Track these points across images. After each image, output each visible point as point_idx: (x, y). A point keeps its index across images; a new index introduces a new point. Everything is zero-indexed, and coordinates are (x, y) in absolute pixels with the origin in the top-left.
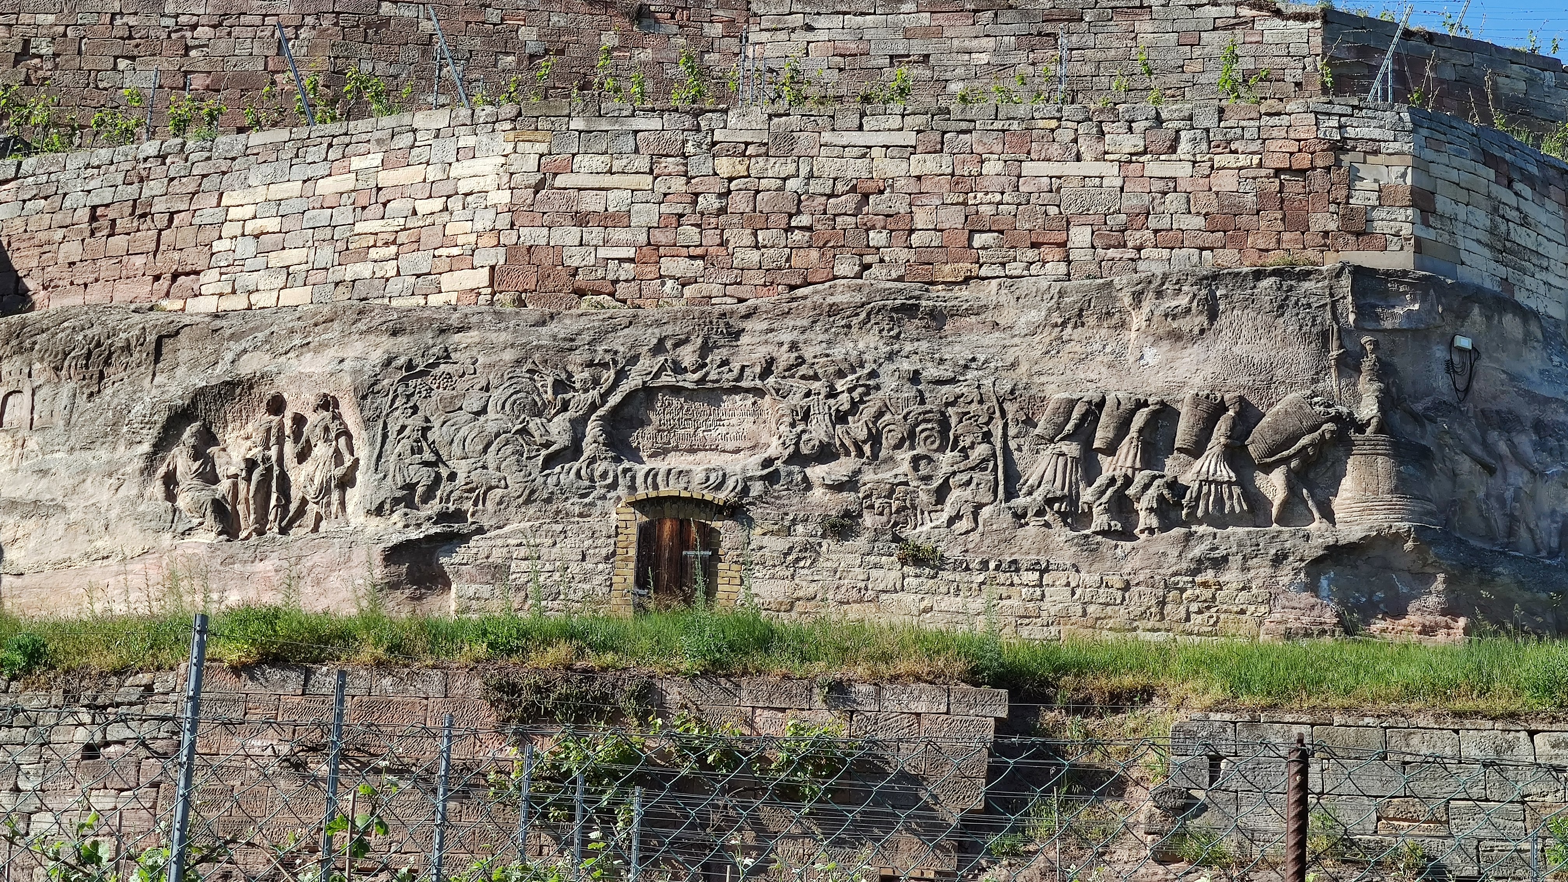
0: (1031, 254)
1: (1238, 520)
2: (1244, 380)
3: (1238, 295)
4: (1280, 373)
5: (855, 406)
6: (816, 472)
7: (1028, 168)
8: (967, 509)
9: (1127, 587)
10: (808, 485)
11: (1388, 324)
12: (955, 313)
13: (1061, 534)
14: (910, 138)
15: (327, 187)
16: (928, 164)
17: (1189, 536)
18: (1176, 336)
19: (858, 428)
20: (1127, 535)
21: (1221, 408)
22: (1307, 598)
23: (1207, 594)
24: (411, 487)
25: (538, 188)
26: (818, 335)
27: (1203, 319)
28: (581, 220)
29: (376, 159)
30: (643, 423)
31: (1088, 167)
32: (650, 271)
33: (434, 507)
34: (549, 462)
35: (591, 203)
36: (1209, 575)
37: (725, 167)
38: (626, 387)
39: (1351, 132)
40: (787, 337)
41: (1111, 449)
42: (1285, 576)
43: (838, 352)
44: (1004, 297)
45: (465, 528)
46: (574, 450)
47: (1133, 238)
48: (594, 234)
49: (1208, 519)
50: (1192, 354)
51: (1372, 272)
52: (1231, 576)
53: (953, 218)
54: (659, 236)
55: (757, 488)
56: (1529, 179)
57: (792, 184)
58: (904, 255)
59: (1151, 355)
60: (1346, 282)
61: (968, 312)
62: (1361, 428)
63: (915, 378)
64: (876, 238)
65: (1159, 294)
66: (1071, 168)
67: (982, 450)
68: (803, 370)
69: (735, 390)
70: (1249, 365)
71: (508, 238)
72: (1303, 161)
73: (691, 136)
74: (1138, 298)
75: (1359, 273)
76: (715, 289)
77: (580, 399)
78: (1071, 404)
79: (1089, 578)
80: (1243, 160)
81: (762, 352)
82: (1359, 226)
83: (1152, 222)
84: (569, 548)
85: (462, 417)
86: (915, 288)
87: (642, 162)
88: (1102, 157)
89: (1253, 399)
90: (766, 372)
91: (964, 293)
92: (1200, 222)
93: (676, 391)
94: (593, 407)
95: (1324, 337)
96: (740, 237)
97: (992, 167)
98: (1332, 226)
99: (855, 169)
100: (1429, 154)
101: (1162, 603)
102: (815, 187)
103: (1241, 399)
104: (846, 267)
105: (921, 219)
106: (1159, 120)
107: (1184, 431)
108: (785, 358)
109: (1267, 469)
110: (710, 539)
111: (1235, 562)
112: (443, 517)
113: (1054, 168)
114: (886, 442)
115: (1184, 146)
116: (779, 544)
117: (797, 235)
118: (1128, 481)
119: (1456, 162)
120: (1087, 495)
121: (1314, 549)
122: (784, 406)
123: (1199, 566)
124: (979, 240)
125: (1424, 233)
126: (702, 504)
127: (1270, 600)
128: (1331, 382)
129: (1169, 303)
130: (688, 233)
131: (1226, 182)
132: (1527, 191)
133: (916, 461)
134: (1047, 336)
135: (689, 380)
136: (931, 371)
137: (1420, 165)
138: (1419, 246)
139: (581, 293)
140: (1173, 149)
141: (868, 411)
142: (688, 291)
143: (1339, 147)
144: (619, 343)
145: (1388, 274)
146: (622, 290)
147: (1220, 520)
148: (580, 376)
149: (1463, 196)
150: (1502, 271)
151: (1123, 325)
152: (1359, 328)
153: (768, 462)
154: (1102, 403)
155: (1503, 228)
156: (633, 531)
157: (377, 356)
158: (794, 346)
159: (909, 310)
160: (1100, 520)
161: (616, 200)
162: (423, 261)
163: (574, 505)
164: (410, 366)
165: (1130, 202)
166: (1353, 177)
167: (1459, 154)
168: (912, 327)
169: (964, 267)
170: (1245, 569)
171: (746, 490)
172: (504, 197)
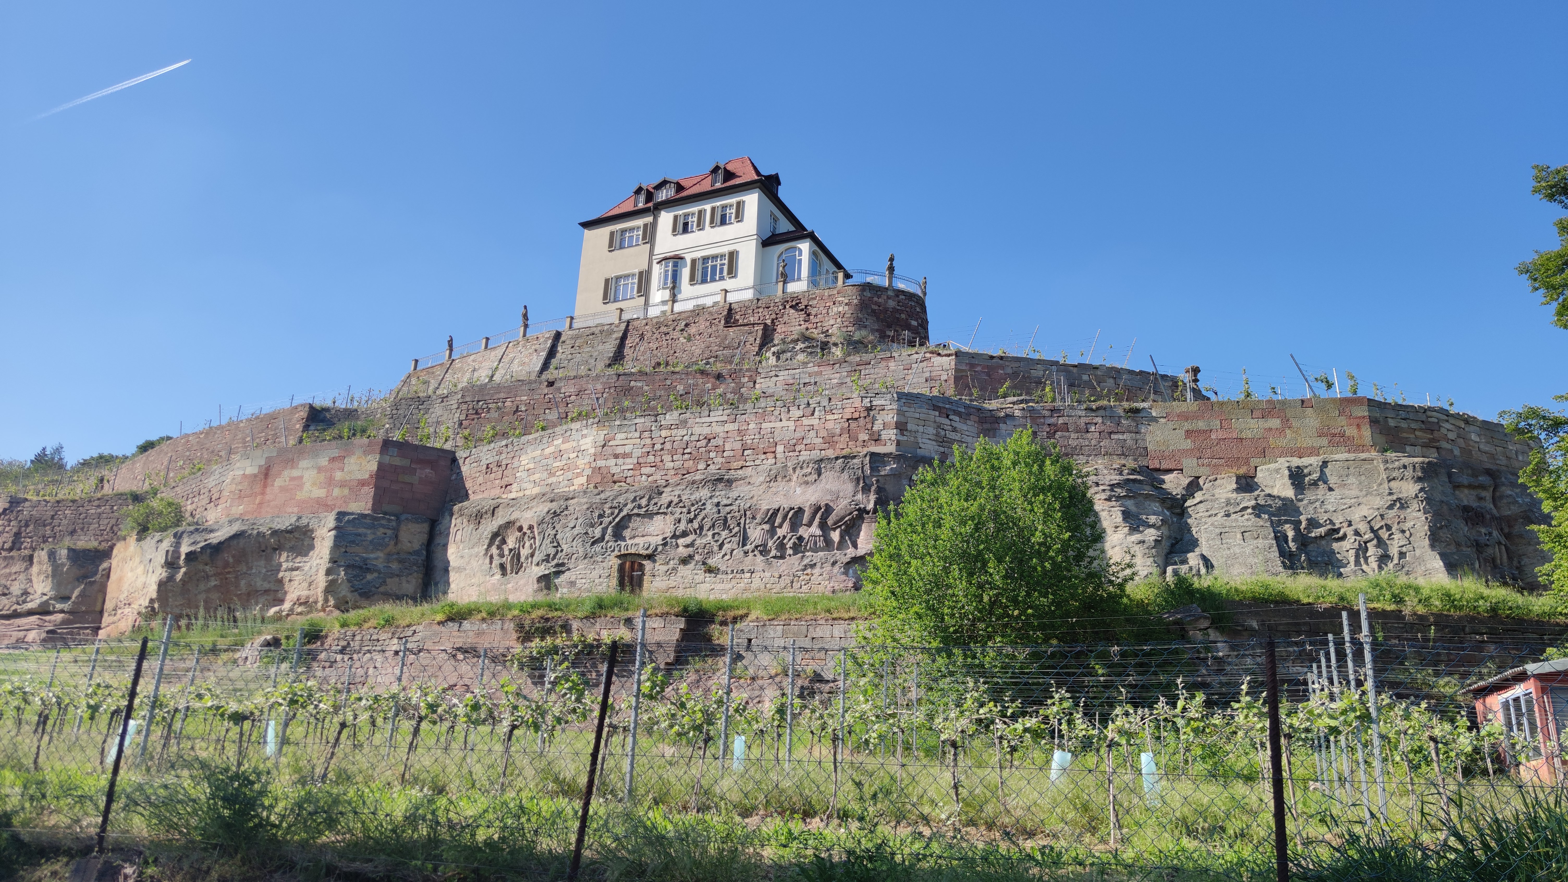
0: (763, 456)
1: (822, 550)
2: (829, 497)
3: (829, 466)
4: (841, 494)
5: (696, 516)
6: (681, 541)
7: (764, 425)
8: (729, 552)
9: (780, 577)
10: (677, 546)
11: (882, 473)
12: (736, 480)
13: (760, 558)
14: (725, 418)
15: (547, 451)
16: (730, 427)
17: (803, 557)
18: (807, 483)
19: (696, 525)
20: (782, 557)
21: (819, 508)
22: (843, 577)
23: (808, 578)
24: (548, 555)
25: (603, 446)
26: (688, 491)
27: (816, 476)
28: (616, 456)
29: (560, 441)
30: (627, 527)
31: (785, 423)
32: (637, 472)
33: (555, 561)
34: (593, 544)
35: (620, 450)
36: (809, 571)
37: (664, 433)
38: (621, 515)
39: (874, 403)
40: (677, 493)
41: (780, 526)
42: (836, 569)
43: (693, 498)
44: (754, 473)
45: (563, 569)
46: (602, 539)
47: (798, 448)
48: (620, 461)
49: (811, 550)
50: (811, 489)
51: (879, 454)
52: (817, 571)
53: (738, 446)
54: (641, 460)
55: (660, 548)
56: (959, 414)
57: (686, 438)
58: (720, 460)
59: (799, 490)
60: (868, 458)
61: (741, 479)
62: (868, 513)
63: (718, 504)
64: (712, 455)
65: (802, 468)
66: (778, 425)
67: (737, 529)
68: (681, 504)
69: (658, 513)
70: (831, 492)
71: (594, 464)
72: (856, 415)
73: (654, 424)
74: (794, 469)
75: (873, 455)
76: (659, 477)
77: (606, 520)
78: (769, 510)
79: (767, 574)
80: (836, 416)
81: (669, 499)
82: (876, 437)
83: (805, 442)
84: (595, 574)
85: (568, 529)
86: (723, 472)
87: (637, 435)
88: (789, 419)
89: (831, 504)
90: (669, 506)
91: (740, 472)
92: (821, 440)
93: (638, 515)
94: (610, 523)
95: (858, 479)
96: (667, 458)
97: (752, 426)
98: (866, 438)
99: (706, 431)
100: (905, 409)
101: (792, 582)
102: (693, 438)
103: (827, 505)
104: (701, 466)
105: (728, 447)
106: (808, 404)
107: (806, 519)
108: (676, 500)
109: (834, 530)
110: (641, 566)
111: (819, 565)
112: (557, 565)
113: (772, 425)
114: (706, 528)
115: (816, 413)
116: (665, 568)
117: (686, 456)
118: (784, 537)
119: (918, 410)
120: (770, 544)
121: (846, 559)
122: (672, 518)
123: (806, 567)
124: (746, 453)
125: (901, 438)
126: (639, 555)
127: (830, 579)
128: (860, 496)
129: (805, 471)
130: (651, 458)
131: (830, 425)
132: (957, 418)
133: (714, 535)
134: (764, 486)
135: (642, 511)
136: (725, 502)
137: (900, 412)
138: (898, 443)
139: (615, 482)
140: (813, 414)
141: (700, 518)
142: (650, 479)
143: (869, 409)
144: (621, 500)
145: (885, 454)
146: (629, 480)
147: (815, 550)
148: (608, 512)
149: (922, 423)
150: (942, 449)
151: (790, 480)
152: (872, 475)
153: (665, 539)
154: (778, 510)
155: (943, 433)
156: (616, 567)
157: (546, 510)
158: (679, 496)
159: (720, 480)
160: (773, 553)
161: (628, 449)
162: (569, 475)
163: (599, 559)
164: (555, 512)
165: (798, 435)
166: (874, 419)
167: (920, 407)
168: (720, 486)
169: (741, 463)
170: (822, 568)
171: (656, 549)
172: (592, 451)
